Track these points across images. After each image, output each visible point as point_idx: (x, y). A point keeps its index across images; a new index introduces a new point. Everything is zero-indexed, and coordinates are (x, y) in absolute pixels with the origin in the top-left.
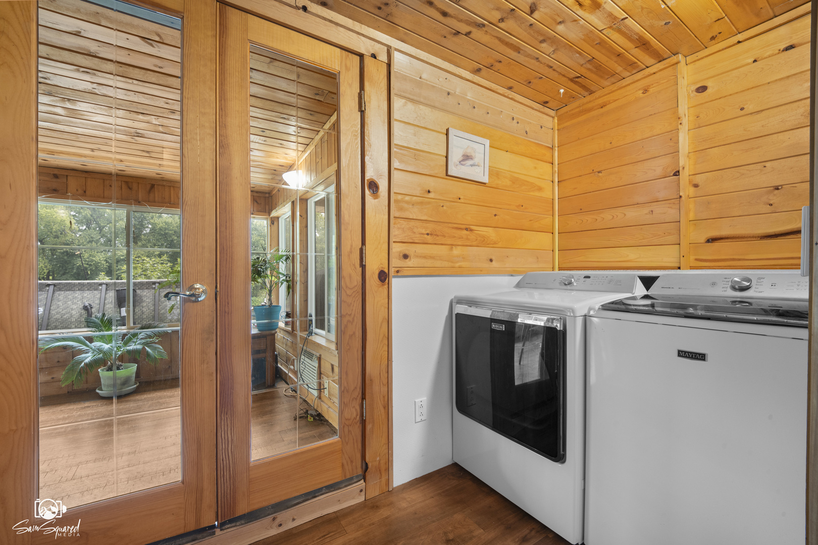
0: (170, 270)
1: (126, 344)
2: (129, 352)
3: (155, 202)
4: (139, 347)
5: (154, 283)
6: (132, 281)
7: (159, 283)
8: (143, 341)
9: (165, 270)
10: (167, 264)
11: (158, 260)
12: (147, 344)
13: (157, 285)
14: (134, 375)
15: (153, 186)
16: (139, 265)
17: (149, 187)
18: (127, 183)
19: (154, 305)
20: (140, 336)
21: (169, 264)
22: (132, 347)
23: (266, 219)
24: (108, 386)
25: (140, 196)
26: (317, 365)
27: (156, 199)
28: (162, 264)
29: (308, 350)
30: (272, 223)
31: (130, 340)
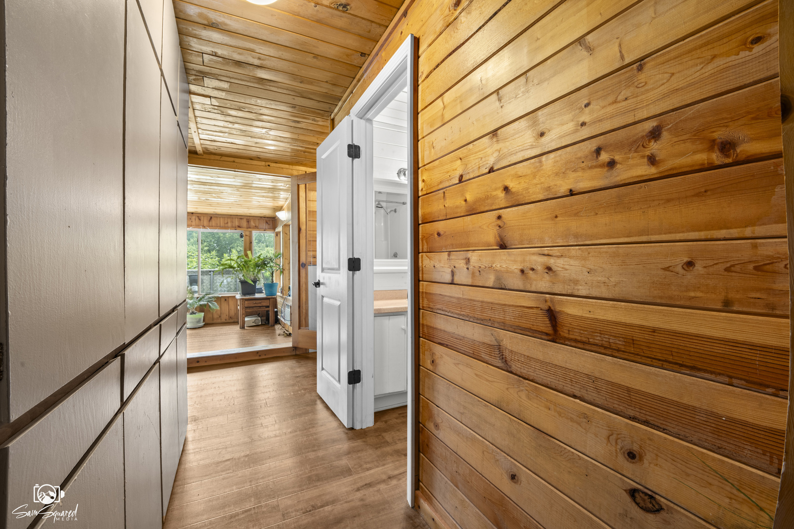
0: (218, 263)
1: (199, 301)
2: (201, 305)
3: (212, 226)
4: (206, 303)
5: (210, 271)
6: (200, 270)
7: (213, 271)
8: (207, 300)
9: (214, 263)
10: (215, 258)
11: (208, 255)
12: (208, 301)
13: (212, 272)
14: (203, 318)
15: (211, 218)
16: (194, 259)
17: (209, 218)
18: (198, 217)
19: (210, 285)
20: (205, 298)
21: (217, 259)
22: (202, 303)
23: (274, 233)
24: (191, 322)
25: (205, 223)
26: (290, 310)
27: (213, 224)
28: (212, 258)
29: (287, 303)
30: (277, 235)
31: (201, 299)
